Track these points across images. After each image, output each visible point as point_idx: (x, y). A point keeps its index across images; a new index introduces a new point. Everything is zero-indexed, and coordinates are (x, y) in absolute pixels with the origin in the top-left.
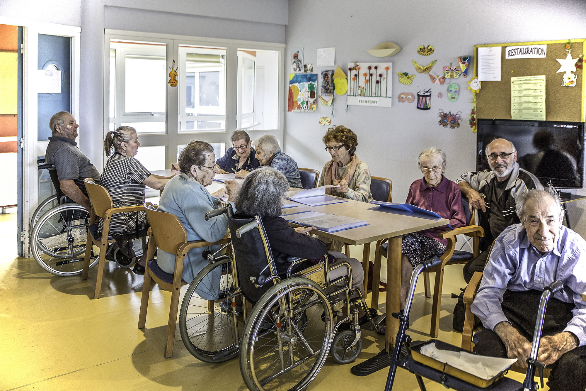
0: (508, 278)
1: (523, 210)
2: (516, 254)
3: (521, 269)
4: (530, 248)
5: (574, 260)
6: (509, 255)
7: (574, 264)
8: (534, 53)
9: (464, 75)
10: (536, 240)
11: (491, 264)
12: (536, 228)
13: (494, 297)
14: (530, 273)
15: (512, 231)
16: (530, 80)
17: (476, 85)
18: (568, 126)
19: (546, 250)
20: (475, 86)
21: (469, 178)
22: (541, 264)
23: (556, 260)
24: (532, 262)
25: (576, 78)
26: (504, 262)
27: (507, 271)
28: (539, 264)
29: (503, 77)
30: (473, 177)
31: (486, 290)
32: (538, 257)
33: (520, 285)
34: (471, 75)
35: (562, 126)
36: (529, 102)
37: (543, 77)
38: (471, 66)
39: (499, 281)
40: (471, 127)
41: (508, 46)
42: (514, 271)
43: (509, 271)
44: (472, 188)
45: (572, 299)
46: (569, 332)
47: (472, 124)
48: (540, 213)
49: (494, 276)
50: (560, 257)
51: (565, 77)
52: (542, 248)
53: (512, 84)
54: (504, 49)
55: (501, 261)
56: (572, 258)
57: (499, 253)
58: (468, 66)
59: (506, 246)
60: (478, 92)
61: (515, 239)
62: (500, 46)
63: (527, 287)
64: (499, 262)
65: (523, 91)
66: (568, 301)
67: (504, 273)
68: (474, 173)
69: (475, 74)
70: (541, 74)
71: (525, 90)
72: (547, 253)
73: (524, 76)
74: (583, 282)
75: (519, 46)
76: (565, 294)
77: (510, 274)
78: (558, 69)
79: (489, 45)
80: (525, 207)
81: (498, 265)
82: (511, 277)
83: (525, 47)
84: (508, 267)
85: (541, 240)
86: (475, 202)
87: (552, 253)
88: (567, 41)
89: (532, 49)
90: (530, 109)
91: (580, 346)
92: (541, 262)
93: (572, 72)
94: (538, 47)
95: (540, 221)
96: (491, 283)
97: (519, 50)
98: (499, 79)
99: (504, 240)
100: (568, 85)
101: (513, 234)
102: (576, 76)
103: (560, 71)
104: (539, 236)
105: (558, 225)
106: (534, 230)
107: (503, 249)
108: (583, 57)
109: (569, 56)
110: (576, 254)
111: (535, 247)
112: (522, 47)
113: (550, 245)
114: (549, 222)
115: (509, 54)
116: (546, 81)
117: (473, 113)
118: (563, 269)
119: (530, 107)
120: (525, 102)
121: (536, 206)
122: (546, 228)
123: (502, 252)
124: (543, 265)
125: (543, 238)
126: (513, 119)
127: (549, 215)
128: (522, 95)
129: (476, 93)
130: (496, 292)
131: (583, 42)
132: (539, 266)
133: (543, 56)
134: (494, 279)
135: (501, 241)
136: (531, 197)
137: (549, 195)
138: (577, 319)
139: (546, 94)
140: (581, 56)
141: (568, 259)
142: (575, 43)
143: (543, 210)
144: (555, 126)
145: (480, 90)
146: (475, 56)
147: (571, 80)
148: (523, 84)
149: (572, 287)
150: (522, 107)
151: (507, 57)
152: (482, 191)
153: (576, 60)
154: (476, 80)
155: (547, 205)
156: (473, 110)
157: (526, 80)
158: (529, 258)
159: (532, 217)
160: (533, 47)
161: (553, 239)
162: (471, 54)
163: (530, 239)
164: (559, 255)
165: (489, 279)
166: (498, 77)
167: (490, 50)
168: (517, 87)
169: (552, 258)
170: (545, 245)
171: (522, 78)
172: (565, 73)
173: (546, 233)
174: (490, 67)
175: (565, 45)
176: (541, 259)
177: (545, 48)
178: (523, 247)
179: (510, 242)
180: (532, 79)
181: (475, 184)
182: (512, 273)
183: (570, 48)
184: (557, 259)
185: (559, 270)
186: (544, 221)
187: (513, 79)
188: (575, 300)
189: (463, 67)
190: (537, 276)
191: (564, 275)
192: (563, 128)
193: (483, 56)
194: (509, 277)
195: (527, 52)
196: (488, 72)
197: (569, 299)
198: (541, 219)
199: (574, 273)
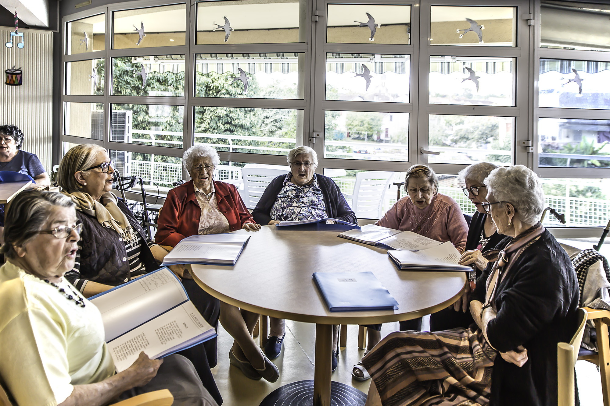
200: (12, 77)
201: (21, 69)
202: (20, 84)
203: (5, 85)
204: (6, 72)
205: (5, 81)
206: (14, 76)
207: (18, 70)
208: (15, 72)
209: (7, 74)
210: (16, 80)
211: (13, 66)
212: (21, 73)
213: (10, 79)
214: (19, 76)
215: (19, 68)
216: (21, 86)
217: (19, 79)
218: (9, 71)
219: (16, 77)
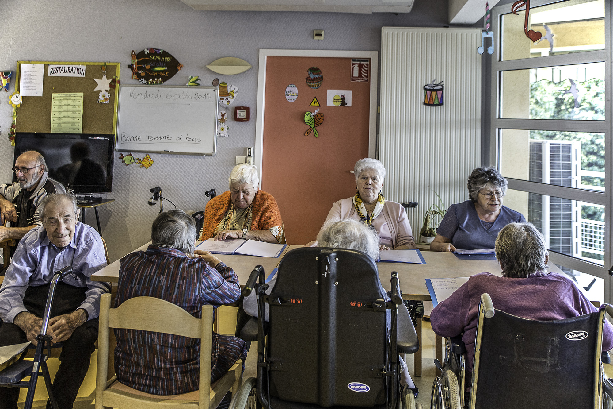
0: (28, 275)
1: (44, 213)
2: (37, 252)
3: (41, 265)
4: (50, 246)
5: (87, 250)
6: (30, 254)
7: (87, 253)
8: (74, 72)
9: (6, 90)
10: (55, 238)
11: (13, 265)
12: (54, 228)
13: (15, 295)
14: (50, 267)
15: (35, 232)
16: (70, 96)
17: (17, 99)
18: (100, 138)
19: (64, 246)
20: (16, 101)
21: (4, 190)
22: (60, 258)
23: (72, 252)
24: (52, 256)
25: (110, 96)
26: (25, 261)
27: (28, 269)
28: (58, 258)
29: (45, 93)
30: (7, 189)
31: (7, 290)
32: (57, 252)
33: (40, 280)
34: (13, 90)
35: (95, 138)
36: (68, 117)
37: (82, 94)
38: (13, 81)
39: (19, 278)
40: (10, 141)
41: (51, 64)
42: (35, 268)
43: (29, 268)
44: (7, 199)
45: (85, 284)
46: (82, 308)
47: (11, 138)
48: (58, 214)
49: (15, 276)
50: (76, 249)
51: (101, 94)
52: (60, 245)
53: (53, 99)
54: (46, 67)
55: (23, 261)
56: (86, 249)
57: (21, 254)
58: (10, 81)
59: (28, 246)
60: (19, 106)
61: (36, 239)
62: (42, 64)
63: (47, 280)
64: (21, 262)
65: (63, 106)
66: (82, 286)
67: (25, 271)
68: (8, 185)
69: (16, 89)
70: (80, 92)
71: (65, 105)
72: (65, 247)
73: (64, 92)
74: (94, 266)
75: (61, 65)
76: (79, 279)
77: (30, 271)
78: (95, 87)
79: (32, 62)
80: (45, 210)
81: (20, 265)
82: (32, 274)
83: (66, 66)
84: (29, 265)
85: (59, 237)
86: (9, 212)
87: (69, 247)
88: (103, 64)
89: (72, 68)
90: (69, 123)
91: (88, 320)
92: (60, 256)
93: (106, 91)
94: (78, 67)
95: (58, 221)
96: (12, 283)
97: (61, 69)
98: (40, 94)
99: (26, 241)
100: (103, 102)
101: (35, 235)
102: (110, 95)
103: (96, 89)
104: (57, 235)
105: (74, 223)
106: (53, 229)
107: (25, 249)
108: (116, 78)
109: (105, 77)
110: (89, 245)
111: (54, 244)
112: (64, 66)
113: (67, 241)
114: (66, 221)
115: (51, 71)
116: (84, 98)
117: (13, 126)
118: (78, 259)
119: (68, 121)
120: (64, 117)
121: (54, 208)
122: (63, 226)
123: (24, 252)
124: (62, 258)
125: (60, 235)
126: (52, 132)
127: (66, 215)
128: (62, 110)
129: (17, 108)
130: (17, 290)
131: (116, 66)
132: (58, 260)
133: (82, 76)
134: (16, 278)
135: (24, 243)
136: (51, 201)
137: (67, 198)
138: (91, 298)
139: (83, 109)
140: (114, 77)
141: (83, 249)
142: (110, 66)
143: (61, 210)
144: (89, 138)
145: (21, 105)
146: (18, 72)
147: (106, 98)
148: (63, 100)
149: (85, 273)
150: (61, 121)
151: (49, 75)
152: (15, 201)
153: (110, 81)
154: (17, 95)
155: (64, 207)
156: (13, 124)
157: (66, 96)
158: (50, 255)
159: (51, 218)
160: (74, 66)
161: (70, 235)
162: (14, 70)
163: (50, 238)
164: (75, 247)
165: (10, 280)
166: (39, 93)
167: (33, 66)
168: (57, 103)
169: (69, 251)
170: (63, 242)
171: (62, 95)
172: (101, 91)
173: (64, 231)
174: (32, 83)
175: (102, 66)
176: (60, 254)
177: (84, 68)
178: (43, 245)
179: (31, 243)
180: (72, 95)
181: (9, 195)
182: (32, 270)
183: (106, 70)
184: (74, 251)
185: (75, 260)
186: (61, 221)
187: (54, 95)
188: (87, 283)
189: (4, 82)
190: (55, 269)
191: (79, 264)
192: (97, 139)
193: (25, 72)
194: (30, 274)
195: (68, 71)
196: (29, 88)
197: (82, 284)
198: (59, 218)
199: (87, 261)
200: (431, 95)
201: (442, 83)
202: (441, 104)
203: (422, 105)
204: (425, 89)
205: (423, 100)
206: (434, 93)
207: (438, 85)
208: (435, 88)
209: (425, 91)
210: (436, 98)
211: (433, 80)
212: (442, 89)
213: (429, 97)
214: (439, 93)
215: (440, 81)
216: (442, 106)
217: (439, 97)
218: (427, 87)
219: (436, 94)
